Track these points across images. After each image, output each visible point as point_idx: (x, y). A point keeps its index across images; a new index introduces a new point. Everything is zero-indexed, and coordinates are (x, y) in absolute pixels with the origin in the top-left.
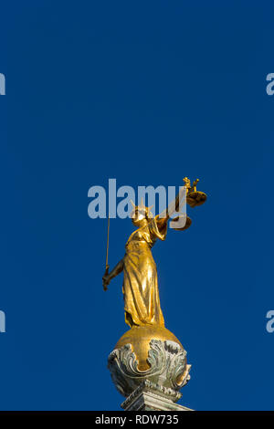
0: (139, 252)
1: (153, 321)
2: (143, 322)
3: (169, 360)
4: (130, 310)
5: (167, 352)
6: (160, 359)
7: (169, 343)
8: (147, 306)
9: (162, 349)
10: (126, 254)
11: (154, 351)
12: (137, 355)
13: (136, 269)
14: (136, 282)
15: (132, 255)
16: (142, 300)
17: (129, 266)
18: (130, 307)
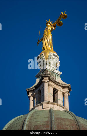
0: (48, 32)
1: (50, 49)
2: (48, 49)
3: (54, 58)
4: (44, 46)
5: (53, 56)
6: (51, 58)
7: (54, 53)
8: (49, 45)
9: (52, 55)
10: (44, 33)
11: (50, 56)
12: (45, 56)
13: (46, 36)
14: (46, 39)
15: (46, 33)
16: (47, 44)
17: (45, 36)
18: (44, 45)
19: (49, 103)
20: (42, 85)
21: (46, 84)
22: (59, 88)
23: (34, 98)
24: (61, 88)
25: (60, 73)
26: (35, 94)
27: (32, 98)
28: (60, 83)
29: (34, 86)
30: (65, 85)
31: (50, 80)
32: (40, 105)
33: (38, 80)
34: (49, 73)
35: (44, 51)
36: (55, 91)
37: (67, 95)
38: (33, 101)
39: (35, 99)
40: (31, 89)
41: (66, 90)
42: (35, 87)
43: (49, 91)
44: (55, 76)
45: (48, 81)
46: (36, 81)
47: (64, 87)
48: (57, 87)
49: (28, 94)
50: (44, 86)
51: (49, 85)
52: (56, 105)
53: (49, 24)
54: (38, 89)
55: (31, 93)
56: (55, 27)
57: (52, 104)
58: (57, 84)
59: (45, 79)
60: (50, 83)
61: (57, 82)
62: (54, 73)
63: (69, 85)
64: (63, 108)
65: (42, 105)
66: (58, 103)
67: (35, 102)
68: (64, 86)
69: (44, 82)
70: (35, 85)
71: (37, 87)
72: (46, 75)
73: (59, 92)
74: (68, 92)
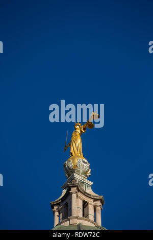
0: (76, 135)
1: (79, 155)
2: (76, 155)
3: (84, 166)
5: (83, 163)
6: (80, 165)
7: (84, 160)
8: (78, 151)
11: (79, 162)
12: (73, 163)
13: (75, 140)
15: (74, 136)
16: (75, 149)
17: (73, 139)
18: (72, 151)
19: (77, 218)
20: (69, 197)
21: (74, 196)
22: (90, 201)
23: (59, 214)
24: (92, 200)
25: (91, 183)
26: (62, 209)
27: (57, 214)
28: (90, 195)
29: (59, 198)
30: (97, 197)
31: (79, 191)
32: (67, 221)
33: (64, 191)
34: (77, 182)
35: (72, 157)
36: (85, 204)
37: (99, 209)
38: (59, 216)
39: (61, 214)
40: (56, 202)
41: (98, 203)
42: (61, 199)
43: (78, 204)
44: (84, 186)
45: (76, 192)
46: (62, 192)
47: (95, 200)
48: (87, 199)
49: (53, 208)
50: (71, 198)
51: (77, 196)
52: (86, 220)
53: (78, 127)
54: (65, 202)
55: (56, 208)
56: (84, 129)
57: (80, 219)
58: (88, 195)
59: (72, 189)
60: (79, 194)
61: (87, 193)
62: (83, 183)
63: (101, 197)
64: (94, 224)
65: (69, 220)
66: (88, 218)
67: (61, 218)
68: (95, 198)
69: (72, 193)
70: (61, 197)
71: (63, 199)
72: (73, 184)
73: (89, 205)
74: (100, 205)
